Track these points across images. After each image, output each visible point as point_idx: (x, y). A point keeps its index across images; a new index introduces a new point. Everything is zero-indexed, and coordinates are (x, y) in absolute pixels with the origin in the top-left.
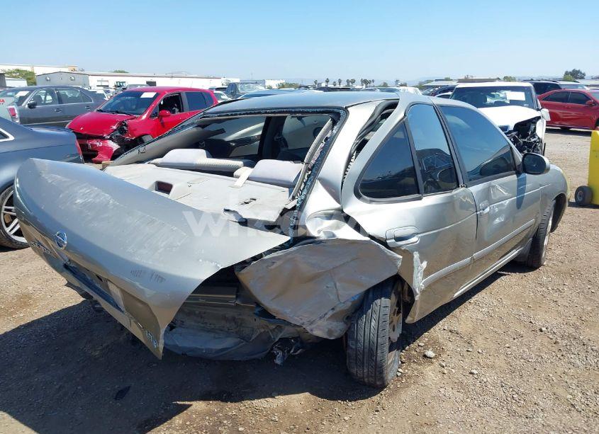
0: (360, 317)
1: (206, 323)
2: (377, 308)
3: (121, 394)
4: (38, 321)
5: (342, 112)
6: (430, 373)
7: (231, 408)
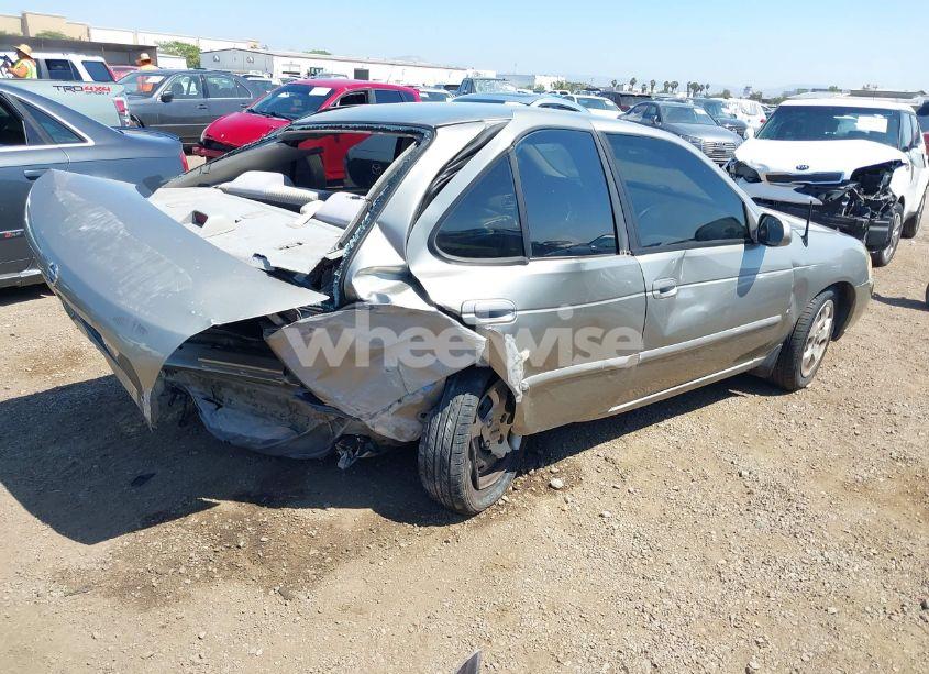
0: (435, 414)
1: (256, 405)
2: (457, 406)
3: (140, 480)
4: (80, 385)
5: (428, 133)
6: (545, 506)
7: (265, 514)
